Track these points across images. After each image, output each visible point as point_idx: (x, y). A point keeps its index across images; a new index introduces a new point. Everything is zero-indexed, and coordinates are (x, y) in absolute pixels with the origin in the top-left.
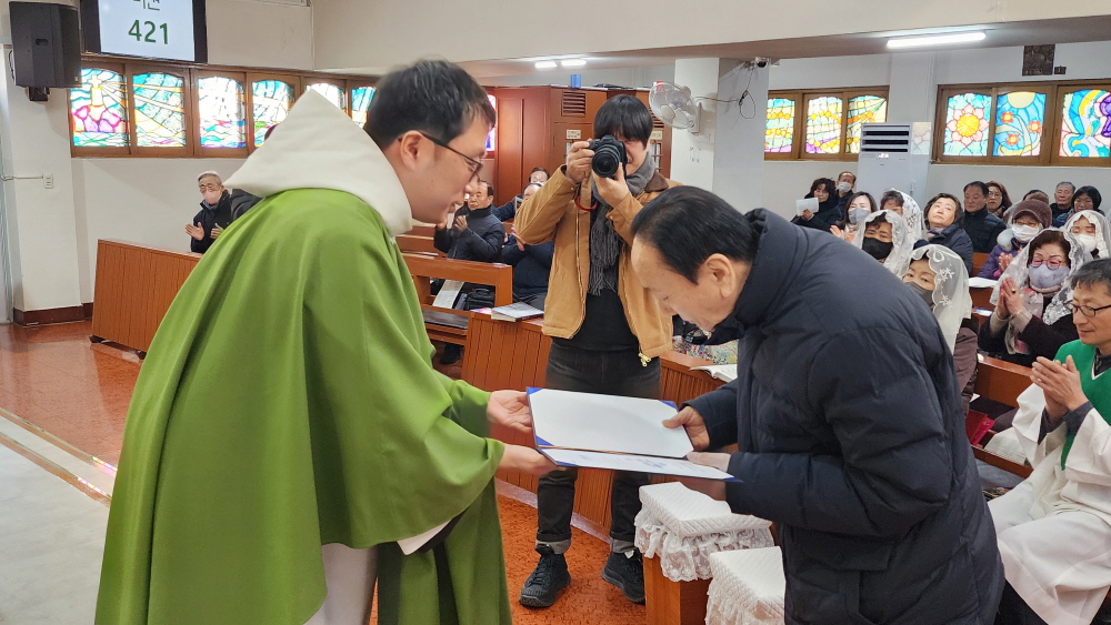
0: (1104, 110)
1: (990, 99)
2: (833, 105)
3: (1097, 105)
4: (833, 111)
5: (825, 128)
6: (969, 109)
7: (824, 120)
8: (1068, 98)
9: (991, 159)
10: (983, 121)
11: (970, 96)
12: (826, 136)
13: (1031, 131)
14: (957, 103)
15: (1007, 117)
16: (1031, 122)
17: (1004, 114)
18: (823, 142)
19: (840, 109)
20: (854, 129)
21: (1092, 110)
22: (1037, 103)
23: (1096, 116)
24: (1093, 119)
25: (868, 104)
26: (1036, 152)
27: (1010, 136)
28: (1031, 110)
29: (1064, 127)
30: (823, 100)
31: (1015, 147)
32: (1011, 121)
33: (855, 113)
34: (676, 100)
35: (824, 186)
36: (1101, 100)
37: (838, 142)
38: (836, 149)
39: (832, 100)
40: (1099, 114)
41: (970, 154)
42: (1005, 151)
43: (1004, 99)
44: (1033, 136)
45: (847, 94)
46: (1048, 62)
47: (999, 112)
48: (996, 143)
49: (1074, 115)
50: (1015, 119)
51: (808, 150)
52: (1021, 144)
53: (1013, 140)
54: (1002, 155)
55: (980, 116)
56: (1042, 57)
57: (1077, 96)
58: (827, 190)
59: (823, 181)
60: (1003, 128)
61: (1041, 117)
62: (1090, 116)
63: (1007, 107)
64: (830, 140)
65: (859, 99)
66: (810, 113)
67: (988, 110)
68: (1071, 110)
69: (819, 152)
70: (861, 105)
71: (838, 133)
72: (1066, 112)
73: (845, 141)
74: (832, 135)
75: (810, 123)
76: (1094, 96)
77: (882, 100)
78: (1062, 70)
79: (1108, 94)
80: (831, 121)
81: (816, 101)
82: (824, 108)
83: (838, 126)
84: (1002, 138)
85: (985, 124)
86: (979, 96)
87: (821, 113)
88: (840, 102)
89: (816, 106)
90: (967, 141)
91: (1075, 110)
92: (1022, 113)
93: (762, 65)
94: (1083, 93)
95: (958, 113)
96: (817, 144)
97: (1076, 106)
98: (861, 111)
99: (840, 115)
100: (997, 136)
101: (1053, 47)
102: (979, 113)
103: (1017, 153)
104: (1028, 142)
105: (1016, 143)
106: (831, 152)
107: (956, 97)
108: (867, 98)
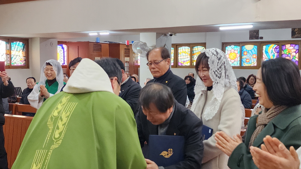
0: (276, 51)
1: (239, 47)
2: (187, 49)
3: (274, 49)
4: (187, 51)
5: (184, 57)
6: (233, 51)
7: (184, 54)
8: (264, 47)
9: (241, 67)
10: (237, 54)
11: (233, 46)
12: (185, 60)
13: (253, 58)
14: (229, 48)
15: (245, 53)
16: (253, 55)
17: (244, 52)
18: (184, 62)
19: (189, 50)
20: (195, 57)
21: (272, 50)
22: (255, 48)
23: (273, 53)
24: (273, 54)
25: (199, 49)
26: (256, 65)
27: (247, 59)
28: (253, 51)
29: (264, 56)
30: (183, 47)
31: (249, 63)
32: (247, 54)
33: (195, 52)
34: (142, 47)
35: (189, 78)
36: (275, 47)
37: (189, 62)
38: (189, 64)
39: (187, 47)
40: (275, 52)
41: (234, 66)
42: (245, 64)
43: (244, 47)
44: (254, 59)
45: (192, 46)
46: (257, 35)
47: (243, 52)
48: (242, 62)
49: (267, 52)
50: (248, 54)
51: (179, 64)
52: (250, 62)
53: (248, 61)
54: (244, 66)
55: (236, 53)
56: (255, 34)
57: (267, 47)
58: (190, 80)
59: (188, 76)
60: (244, 57)
61: (256, 53)
62: (271, 53)
63: (245, 50)
64: (186, 61)
65: (196, 47)
66: (179, 52)
67: (239, 50)
68: (265, 51)
69: (183, 65)
70: (196, 49)
71: (189, 59)
72: (264, 51)
73: (191, 61)
74: (187, 59)
75: (179, 55)
76: (273, 46)
77: (204, 47)
78: (262, 38)
79: (277, 46)
80: (186, 54)
81: (181, 48)
82: (184, 50)
83: (189, 56)
84: (244, 60)
85: (238, 55)
86: (236, 46)
87: (183, 52)
88: (189, 48)
89: (181, 50)
90: (233, 61)
91: (267, 51)
92: (250, 52)
93: (171, 35)
94: (269, 45)
95: (229, 52)
96: (182, 63)
97: (267, 49)
98: (197, 51)
99: (189, 53)
100: (242, 59)
101: (259, 31)
102: (236, 52)
103: (249, 65)
104: (253, 61)
105: (249, 62)
106: (187, 65)
107: (228, 47)
108: (198, 47)
